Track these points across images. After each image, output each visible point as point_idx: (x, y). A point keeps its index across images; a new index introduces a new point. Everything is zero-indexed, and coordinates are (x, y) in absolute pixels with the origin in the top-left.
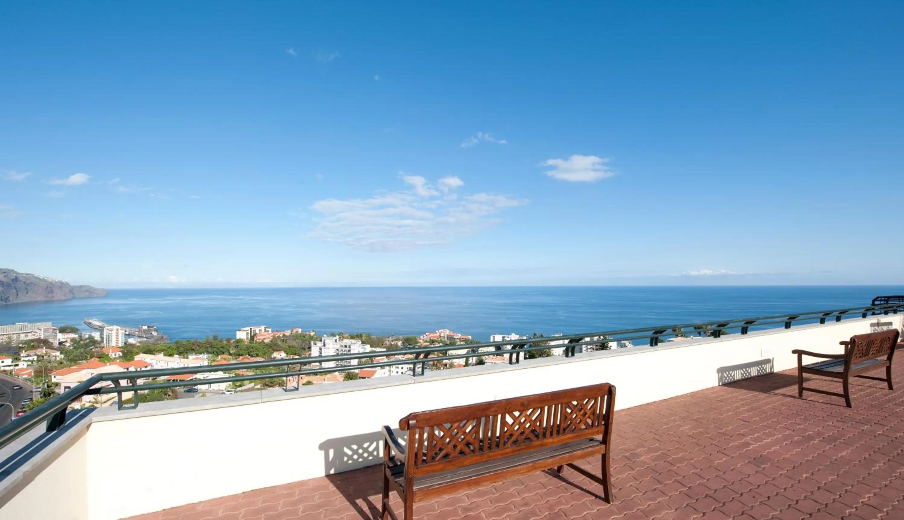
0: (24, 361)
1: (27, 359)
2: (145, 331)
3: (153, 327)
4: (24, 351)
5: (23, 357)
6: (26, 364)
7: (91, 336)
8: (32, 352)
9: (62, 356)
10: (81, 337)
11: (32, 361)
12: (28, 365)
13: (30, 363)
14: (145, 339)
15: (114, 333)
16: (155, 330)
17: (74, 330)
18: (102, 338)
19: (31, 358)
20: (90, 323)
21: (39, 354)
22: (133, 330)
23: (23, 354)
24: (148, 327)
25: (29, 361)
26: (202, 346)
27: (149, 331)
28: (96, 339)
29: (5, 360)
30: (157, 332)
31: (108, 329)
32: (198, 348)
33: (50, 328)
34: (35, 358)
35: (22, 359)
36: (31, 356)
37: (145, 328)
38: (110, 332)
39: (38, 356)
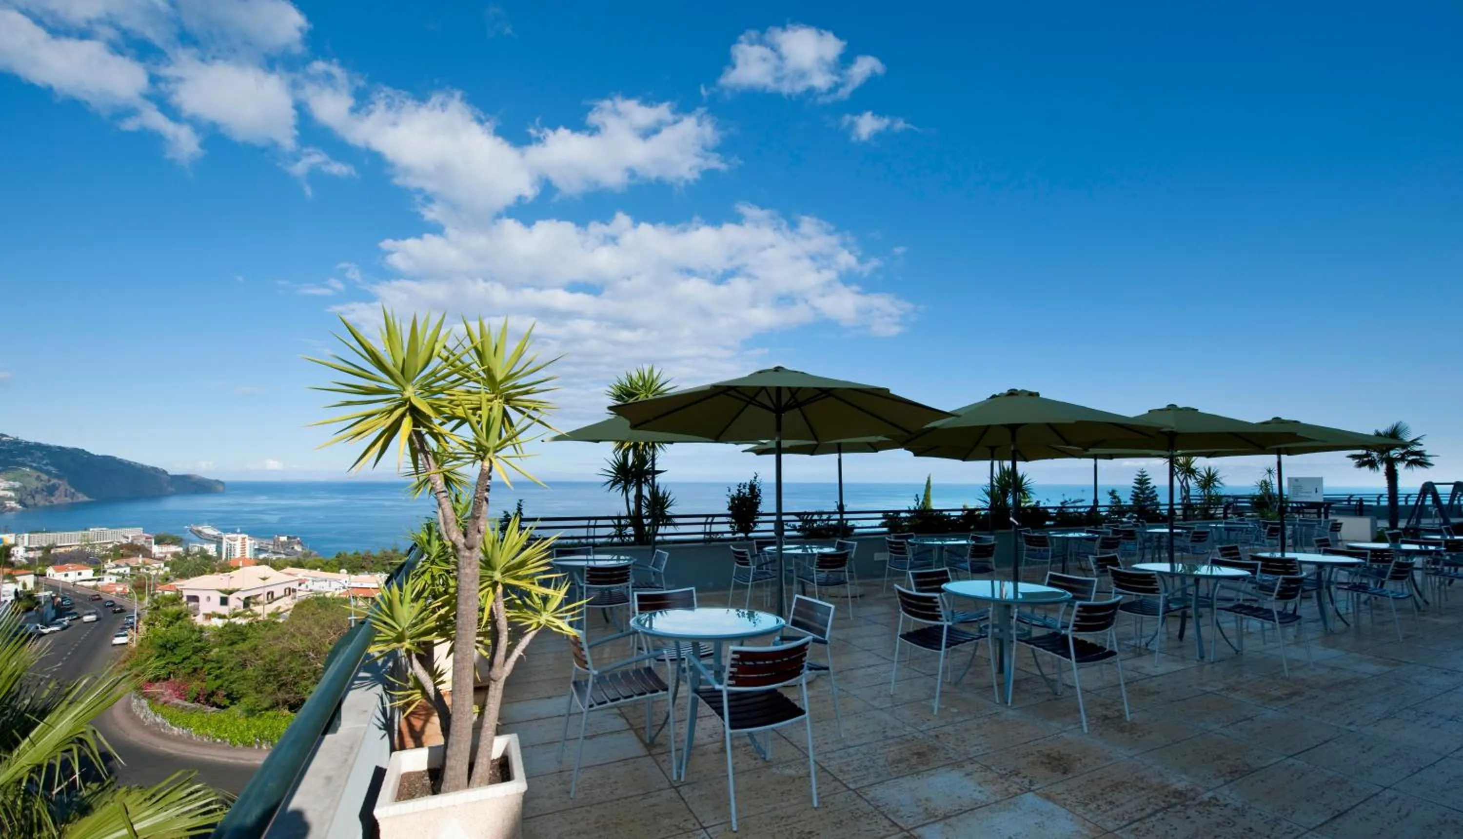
0: (111, 574)
1: (115, 571)
2: (283, 544)
3: (295, 538)
4: (109, 561)
5: (109, 568)
6: (114, 579)
7: (202, 549)
8: (122, 562)
9: (168, 569)
10: (187, 551)
11: (123, 575)
12: (117, 581)
13: (120, 578)
14: (284, 557)
15: (238, 544)
16: (299, 543)
17: (176, 541)
18: (220, 553)
19: (121, 570)
20: (200, 532)
21: (134, 565)
22: (265, 542)
23: (109, 564)
24: (289, 538)
25: (118, 574)
26: (378, 562)
27: (289, 543)
28: (210, 553)
29: (83, 572)
30: (302, 545)
31: (229, 538)
32: (371, 565)
33: (141, 536)
34: (128, 570)
35: (109, 571)
36: (121, 567)
37: (284, 539)
38: (232, 543)
39: (132, 568)
